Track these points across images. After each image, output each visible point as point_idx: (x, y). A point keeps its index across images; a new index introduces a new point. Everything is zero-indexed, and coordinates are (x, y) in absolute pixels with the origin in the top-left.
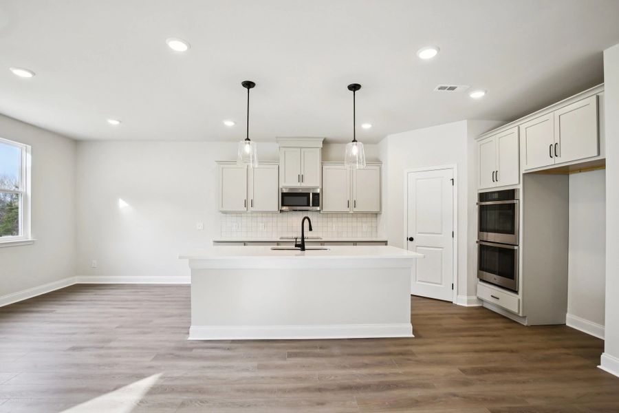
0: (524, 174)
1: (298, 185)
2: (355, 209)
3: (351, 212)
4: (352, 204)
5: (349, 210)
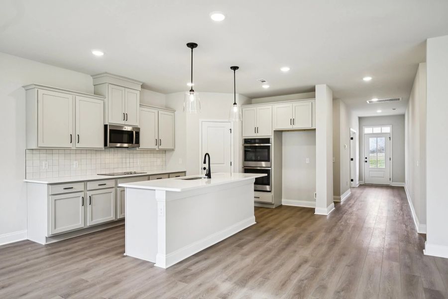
0: (274, 131)
1: (123, 122)
2: (160, 147)
3: (157, 149)
4: (158, 142)
5: (156, 147)
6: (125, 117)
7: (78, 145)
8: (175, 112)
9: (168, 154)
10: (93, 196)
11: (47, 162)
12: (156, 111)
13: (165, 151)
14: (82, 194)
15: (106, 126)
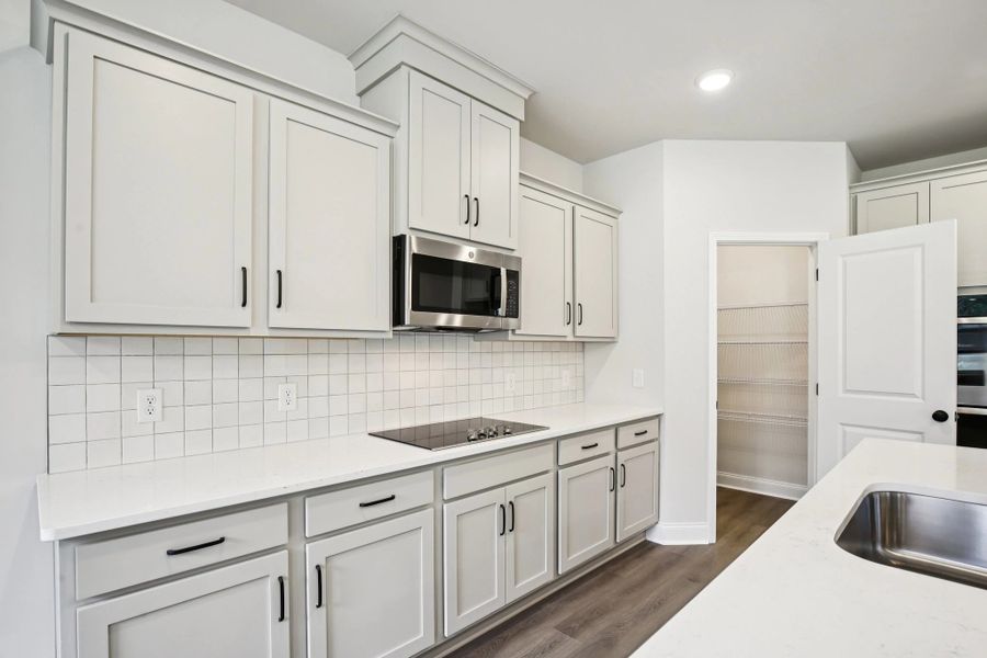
1: (464, 231)
2: (580, 331)
3: (571, 338)
4: (574, 313)
5: (567, 331)
6: (472, 211)
7: (279, 318)
8: (621, 217)
9: (592, 356)
10: (337, 562)
11: (157, 393)
12: (568, 207)
13: (582, 345)
14: (277, 564)
15: (399, 243)
